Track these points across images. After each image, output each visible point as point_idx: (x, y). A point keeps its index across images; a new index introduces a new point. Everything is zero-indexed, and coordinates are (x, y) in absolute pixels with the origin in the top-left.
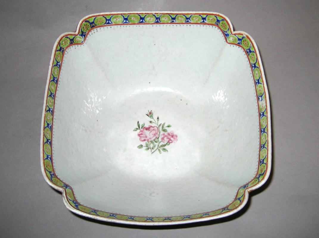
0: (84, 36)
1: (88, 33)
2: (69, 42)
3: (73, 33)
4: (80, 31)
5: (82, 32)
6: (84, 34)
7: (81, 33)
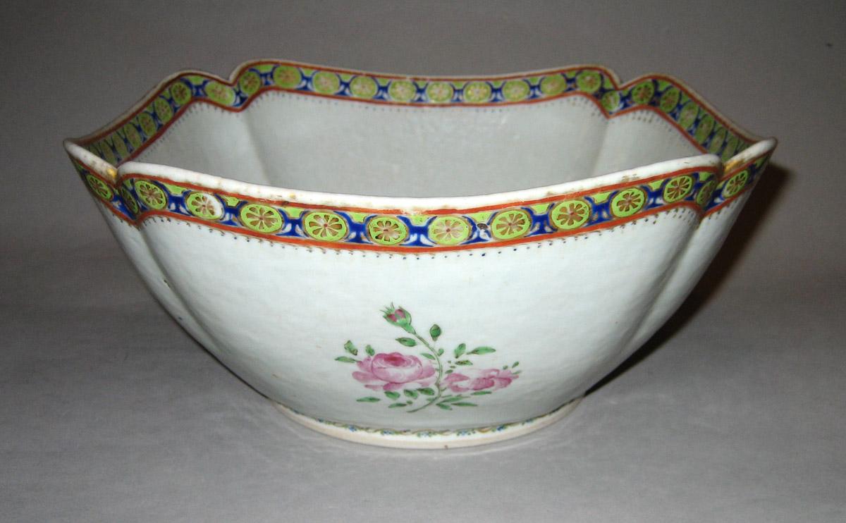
0: (626, 106)
1: (634, 110)
2: (596, 88)
3: (617, 80)
4: (629, 88)
5: (629, 96)
6: (628, 101)
7: (625, 93)
